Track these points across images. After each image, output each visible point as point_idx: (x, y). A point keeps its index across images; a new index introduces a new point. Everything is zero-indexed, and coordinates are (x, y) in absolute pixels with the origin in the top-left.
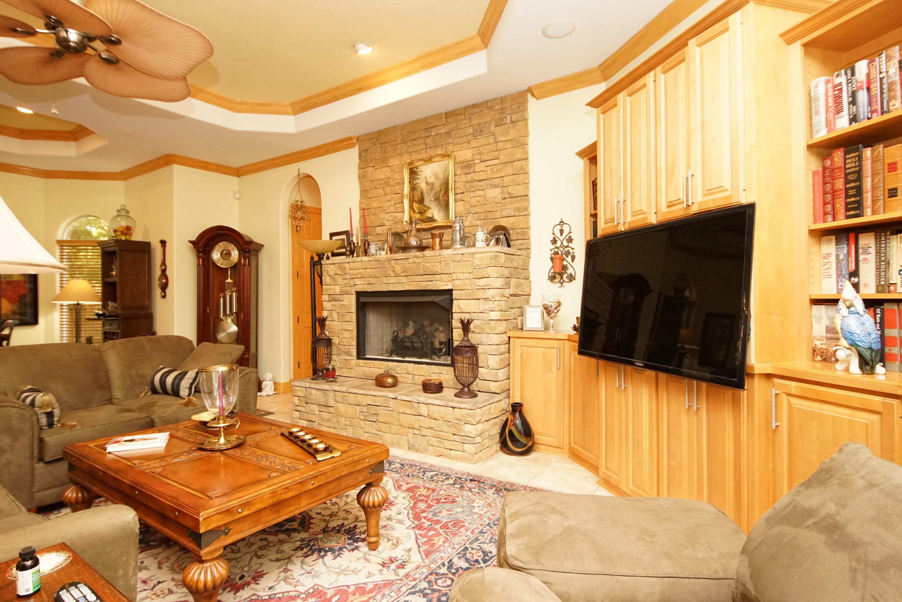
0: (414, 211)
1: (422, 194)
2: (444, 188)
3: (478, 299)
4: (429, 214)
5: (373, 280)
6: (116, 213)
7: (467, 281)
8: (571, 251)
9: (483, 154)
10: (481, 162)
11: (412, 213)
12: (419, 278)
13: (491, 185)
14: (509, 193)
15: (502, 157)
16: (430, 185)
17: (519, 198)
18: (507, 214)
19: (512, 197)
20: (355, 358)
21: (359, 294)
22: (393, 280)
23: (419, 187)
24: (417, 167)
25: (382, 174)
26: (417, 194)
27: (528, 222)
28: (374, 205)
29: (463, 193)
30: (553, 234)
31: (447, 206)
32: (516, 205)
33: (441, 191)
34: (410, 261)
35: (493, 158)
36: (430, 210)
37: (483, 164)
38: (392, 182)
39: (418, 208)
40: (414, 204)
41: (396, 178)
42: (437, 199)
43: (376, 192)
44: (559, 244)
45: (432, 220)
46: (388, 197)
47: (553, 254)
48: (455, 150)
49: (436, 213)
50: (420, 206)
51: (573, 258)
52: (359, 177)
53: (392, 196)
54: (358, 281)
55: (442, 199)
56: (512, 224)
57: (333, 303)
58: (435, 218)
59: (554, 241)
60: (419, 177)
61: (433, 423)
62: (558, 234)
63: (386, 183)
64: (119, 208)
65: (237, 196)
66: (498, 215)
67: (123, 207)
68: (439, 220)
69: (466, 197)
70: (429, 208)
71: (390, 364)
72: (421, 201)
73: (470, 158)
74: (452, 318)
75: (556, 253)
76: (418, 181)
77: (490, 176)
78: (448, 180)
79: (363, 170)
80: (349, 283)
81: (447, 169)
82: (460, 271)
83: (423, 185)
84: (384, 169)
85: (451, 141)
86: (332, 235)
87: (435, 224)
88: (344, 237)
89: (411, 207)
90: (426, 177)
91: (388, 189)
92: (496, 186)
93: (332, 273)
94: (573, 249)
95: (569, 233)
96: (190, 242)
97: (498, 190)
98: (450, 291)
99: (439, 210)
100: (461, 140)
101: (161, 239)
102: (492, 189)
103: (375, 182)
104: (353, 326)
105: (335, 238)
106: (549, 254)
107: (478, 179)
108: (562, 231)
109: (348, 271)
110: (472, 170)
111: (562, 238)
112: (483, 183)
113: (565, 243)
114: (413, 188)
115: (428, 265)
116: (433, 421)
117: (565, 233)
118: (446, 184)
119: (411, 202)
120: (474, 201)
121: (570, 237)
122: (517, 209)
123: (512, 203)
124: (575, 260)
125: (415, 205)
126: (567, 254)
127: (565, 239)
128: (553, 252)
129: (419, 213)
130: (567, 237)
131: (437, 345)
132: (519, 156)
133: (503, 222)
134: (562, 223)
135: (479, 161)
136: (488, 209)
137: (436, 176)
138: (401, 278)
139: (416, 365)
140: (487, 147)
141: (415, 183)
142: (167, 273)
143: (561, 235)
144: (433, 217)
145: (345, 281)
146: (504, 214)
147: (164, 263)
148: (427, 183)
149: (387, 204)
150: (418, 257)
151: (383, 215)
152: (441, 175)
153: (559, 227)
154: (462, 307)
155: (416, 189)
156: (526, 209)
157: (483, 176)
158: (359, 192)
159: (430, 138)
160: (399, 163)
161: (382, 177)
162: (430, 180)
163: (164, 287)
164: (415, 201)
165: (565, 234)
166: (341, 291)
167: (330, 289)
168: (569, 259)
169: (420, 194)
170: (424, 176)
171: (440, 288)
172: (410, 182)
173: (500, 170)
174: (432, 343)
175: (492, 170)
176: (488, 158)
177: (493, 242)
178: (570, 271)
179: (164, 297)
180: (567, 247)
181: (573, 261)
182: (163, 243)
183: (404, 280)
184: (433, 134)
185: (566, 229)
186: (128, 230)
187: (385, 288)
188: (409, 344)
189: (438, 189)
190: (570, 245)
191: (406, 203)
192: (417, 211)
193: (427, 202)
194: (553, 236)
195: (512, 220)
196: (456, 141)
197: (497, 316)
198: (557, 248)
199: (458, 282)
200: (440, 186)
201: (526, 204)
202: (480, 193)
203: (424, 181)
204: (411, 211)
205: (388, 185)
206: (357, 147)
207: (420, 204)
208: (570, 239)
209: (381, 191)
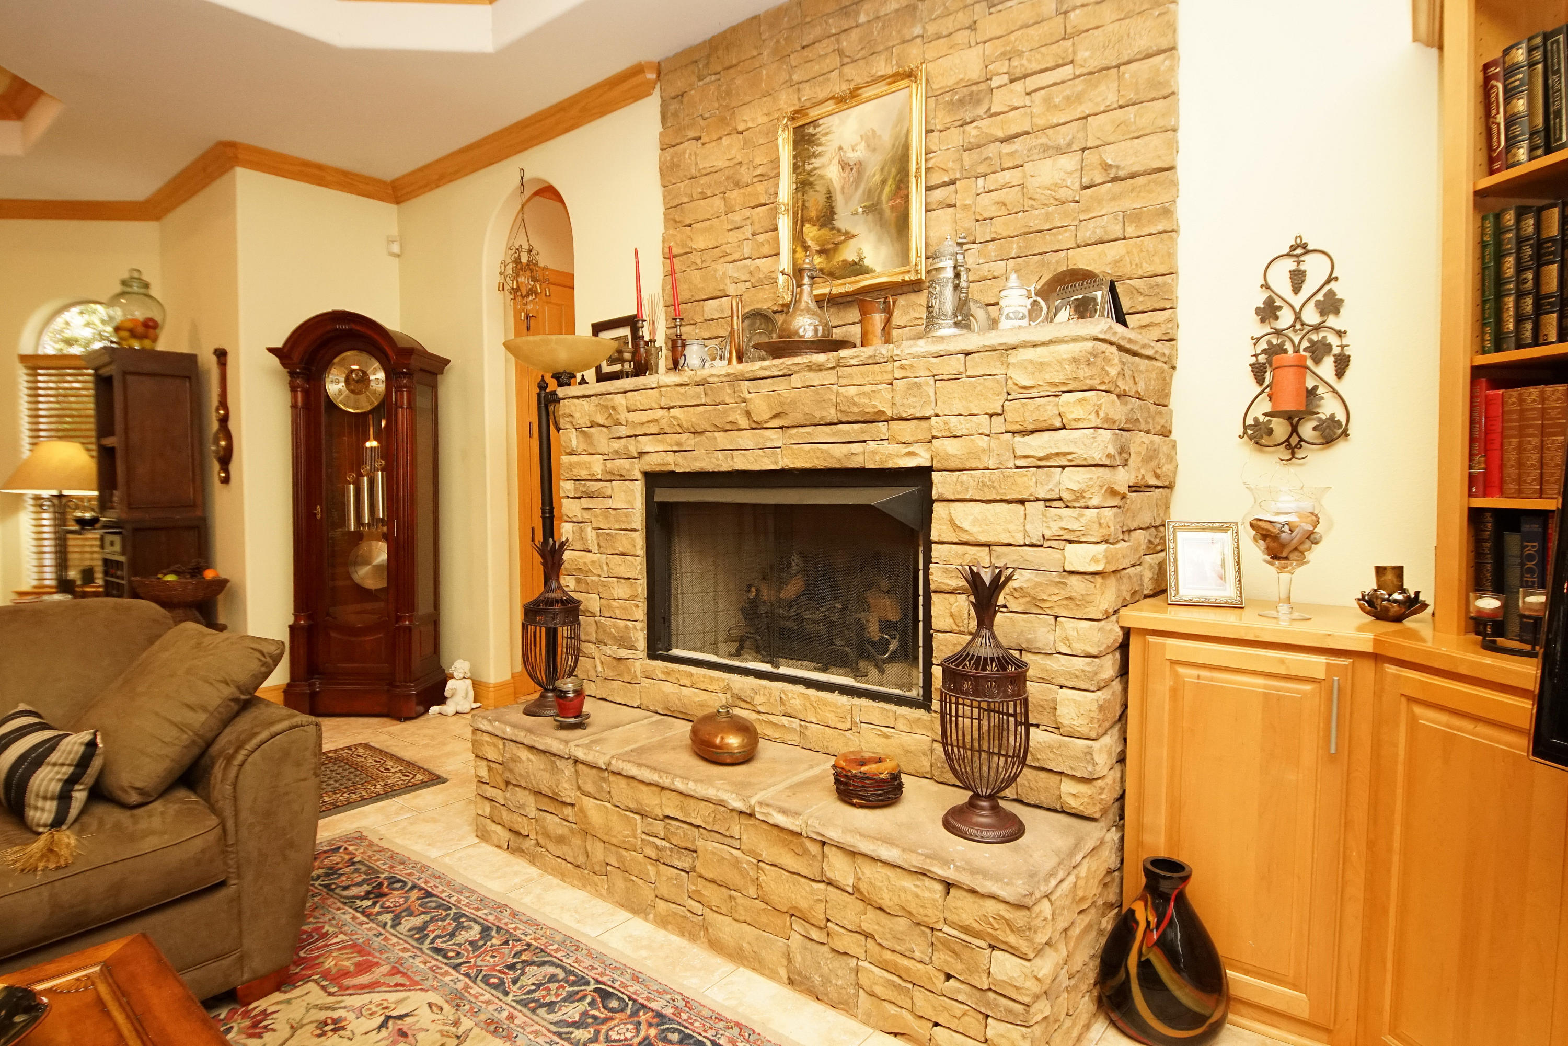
0: (806, 248)
1: (829, 197)
2: (894, 171)
3: (1022, 502)
4: (848, 254)
5: (688, 441)
6: (119, 288)
7: (983, 442)
8: (1332, 339)
9: (1020, 54)
10: (1012, 81)
11: (800, 254)
12: (823, 433)
13: (1045, 148)
14: (1107, 167)
15: (1083, 54)
16: (855, 170)
17: (1140, 180)
18: (1099, 233)
19: (1116, 179)
20: (643, 655)
21: (653, 479)
22: (746, 439)
23: (821, 177)
24: (814, 123)
25: (719, 155)
26: (815, 200)
27: (1170, 255)
28: (700, 242)
29: (953, 182)
30: (1266, 286)
31: (902, 224)
32: (1129, 204)
33: (884, 182)
34: (796, 381)
35: (1051, 64)
36: (852, 242)
37: (1018, 86)
38: (745, 175)
39: (817, 240)
40: (807, 228)
41: (758, 161)
42: (873, 209)
43: (704, 208)
44: (1286, 319)
45: (857, 268)
46: (737, 218)
47: (1264, 351)
48: (929, 56)
49: (869, 248)
50: (825, 231)
51: (1342, 364)
52: (660, 170)
53: (747, 212)
54: (647, 444)
55: (886, 206)
56: (1116, 262)
57: (585, 502)
58: (866, 262)
59: (1268, 311)
60: (820, 149)
61: (871, 921)
62: (1281, 284)
63: (732, 179)
64: (126, 276)
65: (396, 248)
66: (1065, 239)
67: (136, 275)
68: (878, 269)
69: (963, 193)
70: (849, 236)
71: (737, 681)
72: (827, 218)
73: (975, 73)
74: (928, 560)
75: (1274, 351)
76: (817, 162)
77: (1041, 122)
78: (906, 148)
79: (672, 150)
80: (626, 447)
81: (903, 117)
82: (958, 407)
83: (833, 173)
84: (725, 141)
85: (918, 30)
86: (598, 328)
87: (866, 281)
88: (626, 331)
89: (798, 238)
90: (840, 148)
91: (735, 195)
92: (1061, 151)
93: (581, 421)
94: (1340, 334)
95: (1328, 281)
96: (271, 350)
97: (1068, 163)
98: (922, 475)
99: (880, 239)
100: (947, 25)
101: (217, 346)
102: (1049, 162)
103: (703, 180)
104: (637, 567)
105: (604, 335)
106: (1246, 356)
107: (1000, 134)
108: (1297, 279)
109: (623, 416)
110: (981, 111)
111: (1297, 301)
112: (1018, 144)
113: (1311, 316)
114: (803, 185)
115: (852, 391)
116: (872, 914)
117: (1312, 284)
118: (902, 159)
119: (800, 221)
120: (986, 204)
121: (1331, 293)
122: (1134, 217)
123: (1114, 198)
124: (1349, 373)
125: (811, 232)
126: (1319, 351)
127: (1312, 304)
128: (1263, 345)
129: (819, 252)
130: (1320, 296)
131: (873, 630)
132: (1143, 43)
133: (1083, 260)
134: (1299, 249)
135: (1005, 78)
136: (1035, 225)
137: (870, 139)
138: (768, 433)
139: (812, 692)
140: (1031, 31)
141: (808, 168)
142: (232, 425)
143: (1296, 289)
144: (861, 260)
145: (616, 445)
146: (1088, 232)
147: (223, 404)
148: (845, 165)
149: (734, 237)
150: (820, 368)
151: (722, 268)
152: (886, 138)
153: (1290, 264)
154: (966, 525)
155: (811, 184)
156: (1166, 212)
157: (1017, 121)
158: (662, 210)
159: (855, 35)
160: (766, 119)
161: (720, 164)
162: (852, 156)
163: (225, 459)
164: (809, 220)
165: (1308, 289)
166: (605, 472)
167: (578, 463)
168: (1327, 368)
169: (822, 199)
170: (835, 145)
171: (890, 465)
172: (795, 167)
173: (1078, 98)
174: (861, 627)
175: (1047, 100)
176: (1035, 66)
177: (1065, 311)
178: (1329, 407)
179: (226, 481)
180: (1317, 328)
181: (1340, 374)
182: (221, 355)
183: (774, 437)
184: (862, 19)
185: (1315, 268)
186: (150, 327)
187: (724, 464)
188: (793, 625)
189: (877, 178)
190: (1332, 321)
191: (785, 225)
192: (814, 247)
193: (842, 221)
194: (1265, 295)
195: (1114, 251)
196: (932, 29)
197: (1094, 560)
198: (1278, 333)
199: (951, 447)
200: (882, 169)
201: (1165, 198)
202: (1007, 176)
203: (836, 161)
204: (799, 249)
205: (737, 185)
206: (657, 93)
207: (822, 226)
208: (1331, 305)
209: (718, 202)
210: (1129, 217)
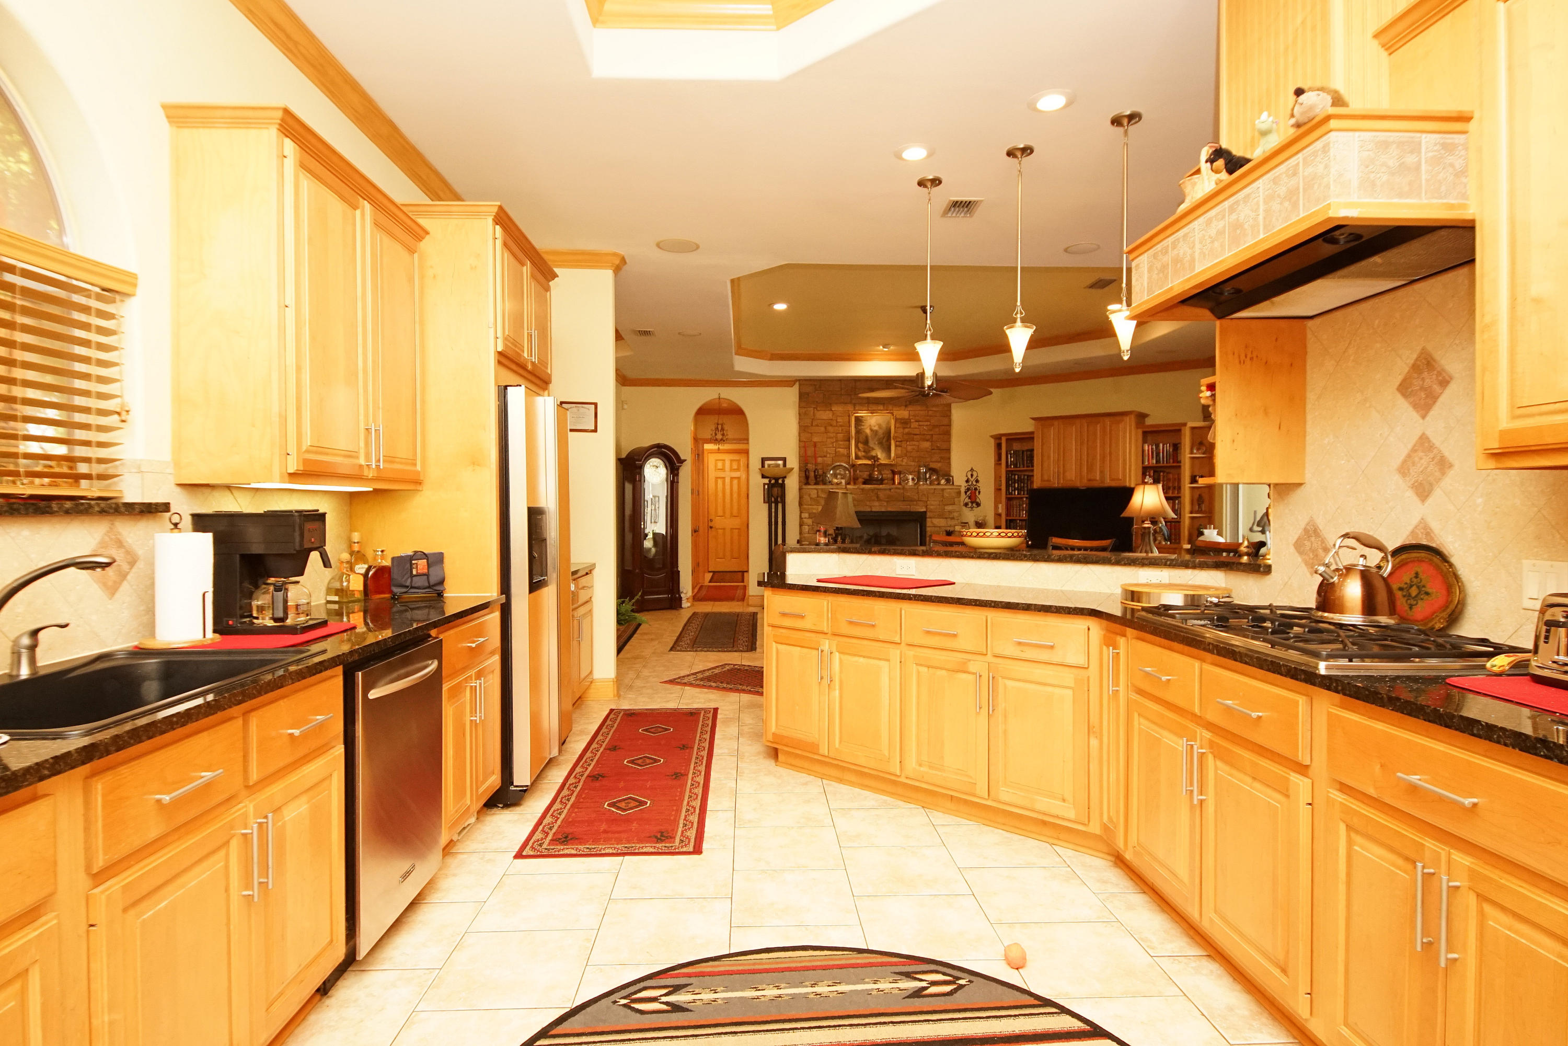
0: (859, 450)
1: (867, 437)
2: (886, 436)
3: (947, 518)
4: (873, 453)
7: (938, 506)
8: (978, 487)
12: (900, 503)
13: (923, 439)
14: (938, 447)
16: (875, 433)
17: (944, 451)
18: (936, 460)
19: (938, 449)
22: (877, 504)
23: (864, 432)
24: (862, 417)
25: (824, 415)
26: (862, 438)
27: (950, 465)
28: (814, 439)
30: (967, 476)
31: (889, 449)
32: (942, 455)
33: (884, 437)
35: (925, 421)
36: (875, 451)
38: (835, 424)
42: (880, 443)
43: (816, 429)
44: (970, 483)
46: (832, 435)
49: (879, 454)
50: (865, 446)
51: (979, 492)
52: (798, 414)
55: (884, 444)
59: (967, 481)
60: (863, 424)
62: (970, 477)
63: (828, 424)
66: (928, 460)
68: (882, 459)
69: (904, 444)
70: (873, 449)
72: (866, 442)
73: (907, 417)
75: (968, 489)
76: (863, 427)
77: (923, 433)
78: (890, 431)
79: (803, 409)
81: (889, 423)
82: (933, 499)
83: (868, 431)
84: (828, 412)
86: (763, 460)
88: (780, 462)
89: (856, 446)
90: (870, 425)
91: (830, 429)
92: (927, 440)
95: (977, 477)
97: (929, 444)
98: (925, 513)
99: (882, 452)
102: (924, 442)
103: (816, 421)
105: (767, 463)
106: (964, 489)
107: (914, 433)
108: (972, 475)
110: (909, 426)
111: (972, 480)
112: (917, 437)
113: (974, 483)
114: (858, 432)
115: (908, 494)
117: (974, 477)
118: (889, 433)
120: (909, 448)
121: (977, 479)
123: (938, 453)
124: (981, 494)
125: (860, 445)
126: (976, 489)
128: (967, 487)
129: (864, 452)
132: (945, 423)
133: (933, 466)
134: (972, 470)
135: (914, 421)
136: (922, 455)
137: (880, 426)
138: (883, 502)
140: (921, 412)
144: (877, 456)
146: (933, 460)
148: (871, 430)
149: (828, 440)
151: (825, 449)
152: (884, 426)
153: (971, 472)
154: (934, 523)
156: (949, 458)
157: (917, 431)
158: (798, 426)
160: (842, 409)
161: (825, 418)
162: (874, 428)
164: (861, 442)
167: (812, 508)
168: (977, 493)
169: (864, 437)
170: (868, 424)
171: (917, 511)
173: (931, 430)
176: (921, 420)
177: (943, 482)
178: (978, 500)
181: (979, 494)
183: (885, 504)
185: (975, 474)
187: (868, 509)
191: (853, 442)
192: (862, 450)
193: (871, 444)
194: (967, 478)
195: (939, 465)
198: (969, 485)
199: (932, 507)
200: (883, 434)
201: (949, 455)
202: (915, 443)
203: (869, 428)
205: (831, 425)
206: (795, 387)
207: (865, 444)
208: (977, 481)
209: (823, 429)
210: (941, 458)
